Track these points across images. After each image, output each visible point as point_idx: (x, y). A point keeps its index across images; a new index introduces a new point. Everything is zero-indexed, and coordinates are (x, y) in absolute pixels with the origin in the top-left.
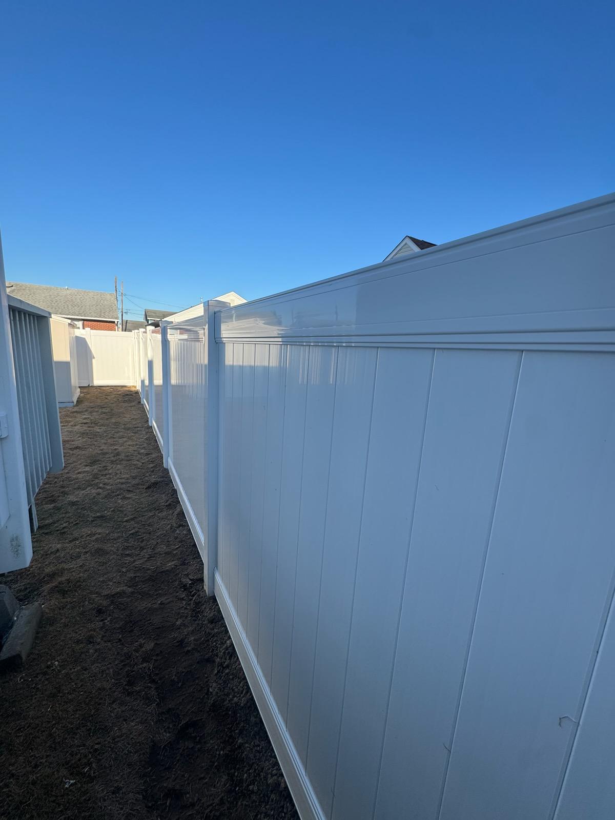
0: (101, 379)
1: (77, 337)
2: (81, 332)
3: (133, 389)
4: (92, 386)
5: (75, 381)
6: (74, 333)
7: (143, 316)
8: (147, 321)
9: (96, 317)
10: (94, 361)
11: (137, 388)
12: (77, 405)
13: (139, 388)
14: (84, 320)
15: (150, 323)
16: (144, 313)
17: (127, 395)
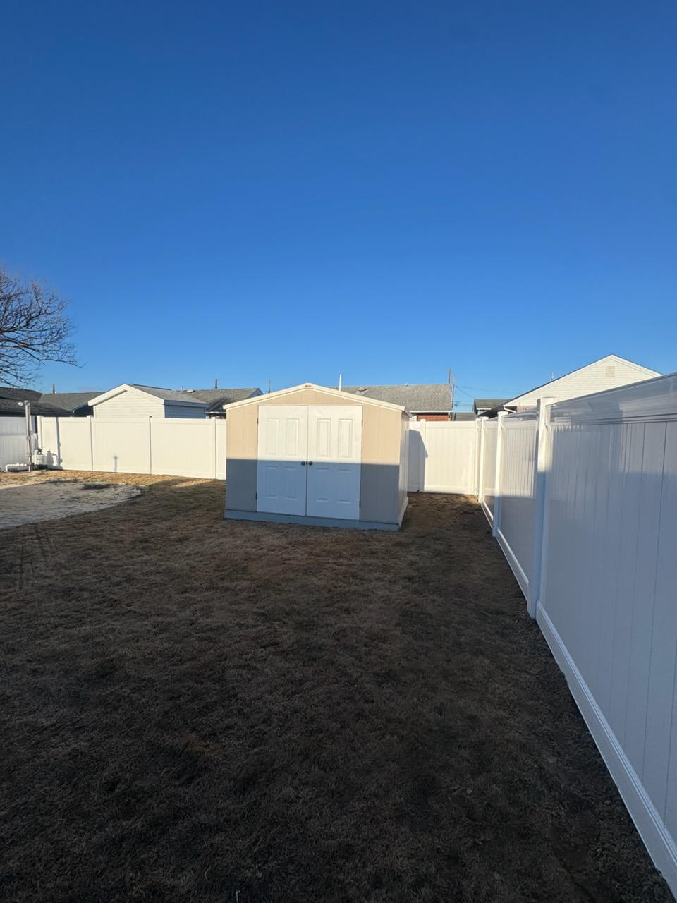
0: (433, 483)
1: (410, 430)
2: (414, 424)
3: (473, 501)
4: (422, 492)
5: (403, 484)
6: (408, 427)
7: (472, 407)
8: (476, 412)
9: (429, 410)
10: (426, 459)
11: (480, 502)
12: (401, 529)
13: (481, 500)
14: (418, 414)
15: (479, 414)
16: (473, 403)
17: (467, 512)
